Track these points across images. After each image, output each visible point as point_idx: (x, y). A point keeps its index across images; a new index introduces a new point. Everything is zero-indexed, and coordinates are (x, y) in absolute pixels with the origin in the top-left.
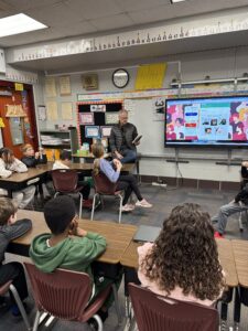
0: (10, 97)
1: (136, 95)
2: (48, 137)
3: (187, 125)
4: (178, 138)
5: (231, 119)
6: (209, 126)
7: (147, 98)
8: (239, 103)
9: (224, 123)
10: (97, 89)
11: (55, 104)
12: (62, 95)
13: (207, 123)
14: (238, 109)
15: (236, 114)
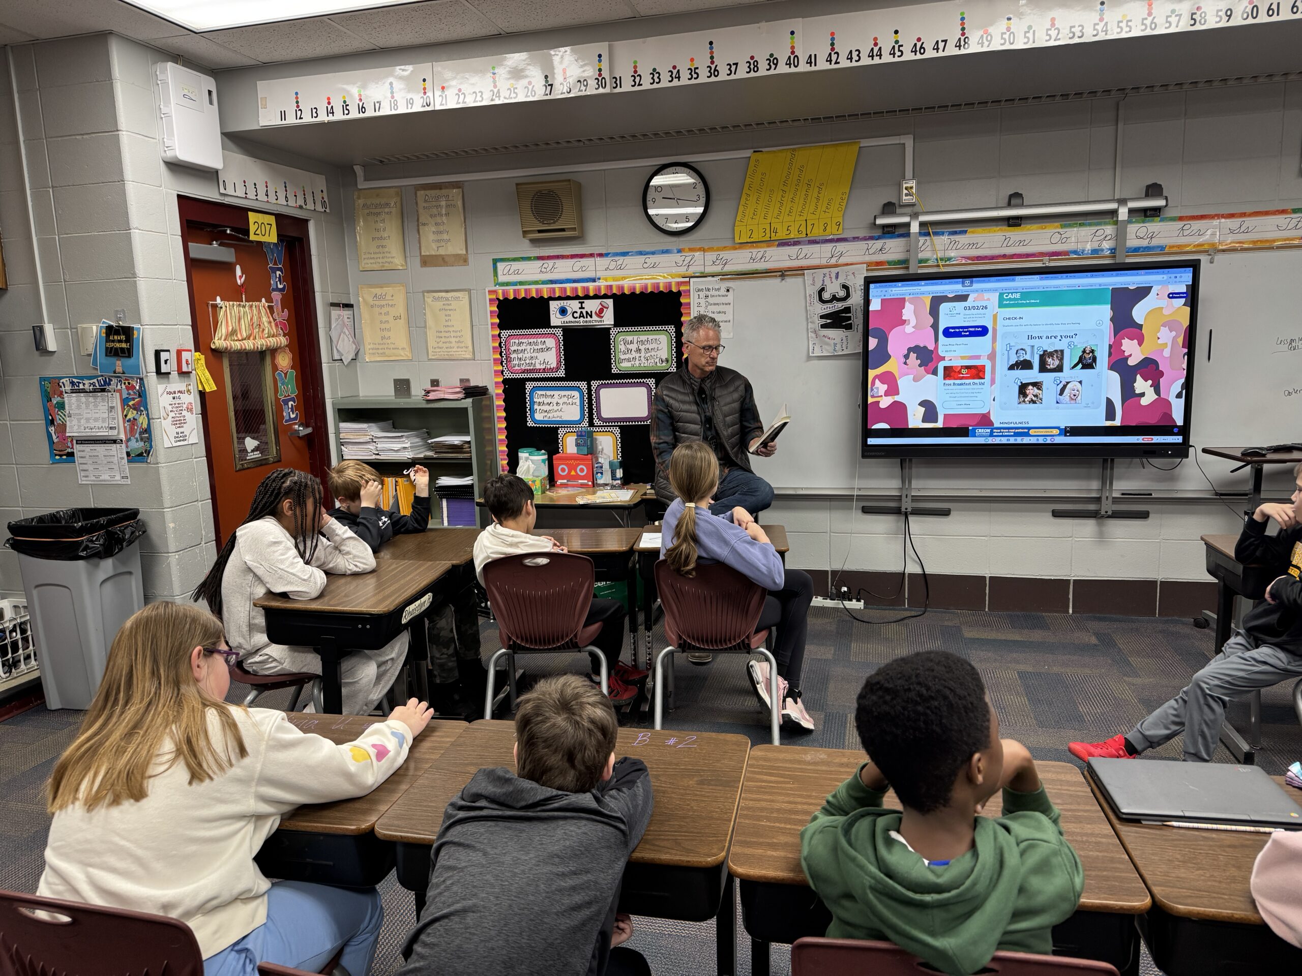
0: (228, 267)
1: (740, 260)
2: (371, 430)
3: (949, 373)
4: (915, 420)
5: (1115, 349)
6: (1033, 375)
7: (783, 273)
8: (1143, 292)
9: (1087, 362)
10: (579, 238)
11: (396, 297)
12: (426, 261)
13: (1026, 365)
14: (1139, 312)
15: (1134, 330)
